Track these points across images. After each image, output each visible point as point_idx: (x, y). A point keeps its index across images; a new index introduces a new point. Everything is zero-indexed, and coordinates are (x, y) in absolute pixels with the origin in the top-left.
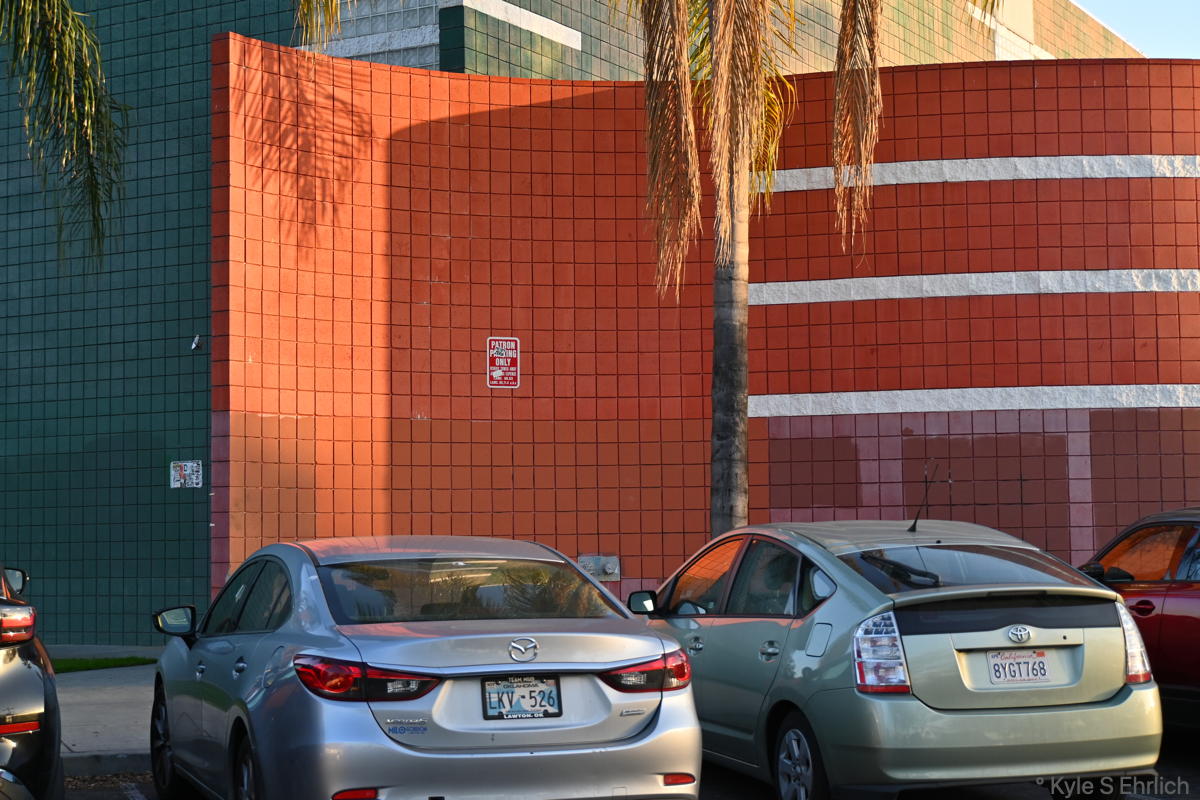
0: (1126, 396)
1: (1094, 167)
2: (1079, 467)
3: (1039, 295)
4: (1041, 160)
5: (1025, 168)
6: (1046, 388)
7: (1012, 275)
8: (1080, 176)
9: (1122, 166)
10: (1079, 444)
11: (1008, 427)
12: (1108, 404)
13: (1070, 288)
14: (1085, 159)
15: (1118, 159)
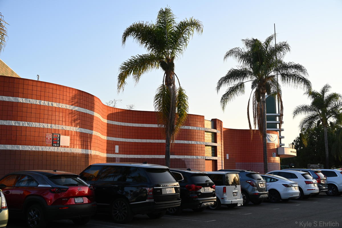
0: (9, 147)
1: (6, 99)
8: (2, 100)
9: (12, 99)
12: (5, 149)
14: (4, 97)
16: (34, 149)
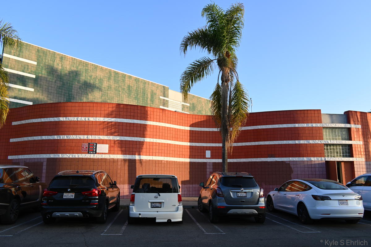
0: (52, 156)
1: (52, 119)
2: (44, 167)
3: (43, 140)
4: (45, 119)
5: (43, 120)
6: (42, 155)
7: (39, 137)
8: (50, 121)
9: (56, 119)
10: (45, 164)
11: (36, 161)
12: (50, 157)
13: (47, 138)
14: (51, 118)
15: (55, 118)
16: (71, 157)
